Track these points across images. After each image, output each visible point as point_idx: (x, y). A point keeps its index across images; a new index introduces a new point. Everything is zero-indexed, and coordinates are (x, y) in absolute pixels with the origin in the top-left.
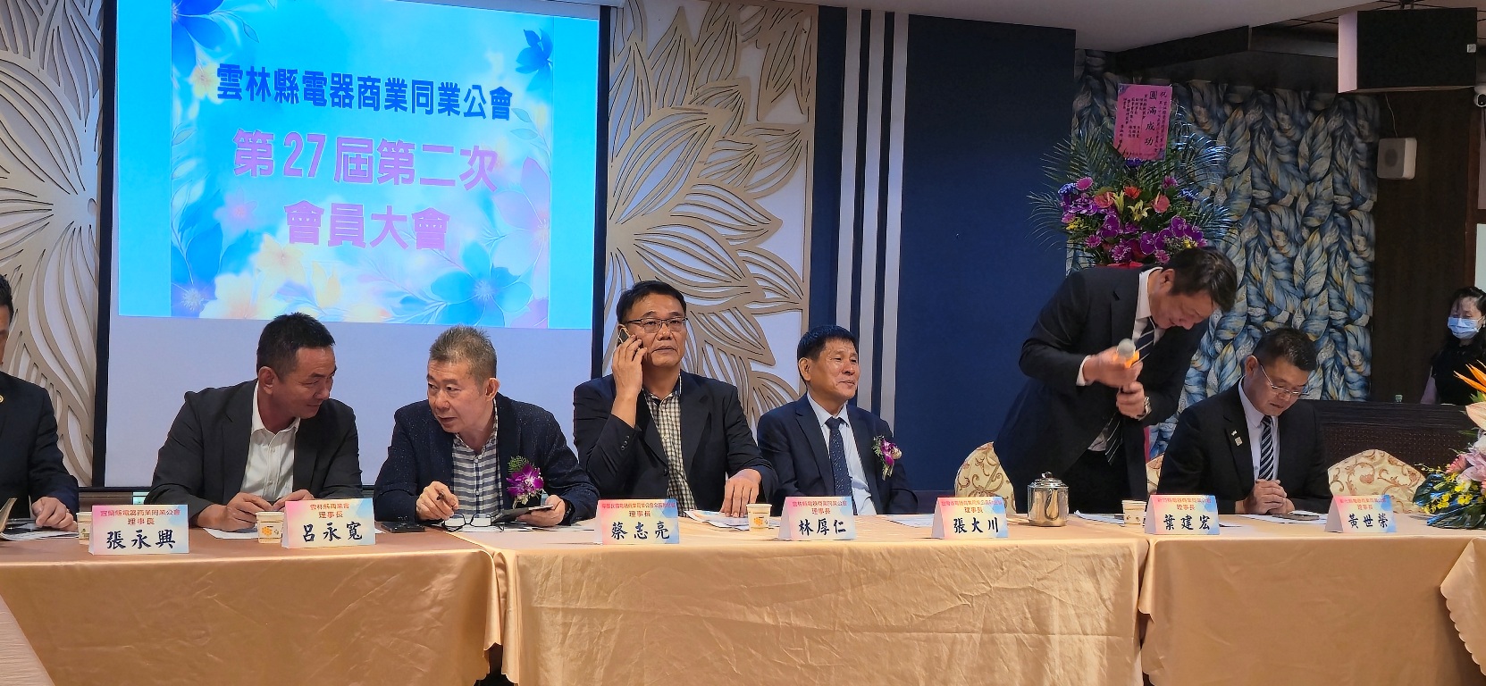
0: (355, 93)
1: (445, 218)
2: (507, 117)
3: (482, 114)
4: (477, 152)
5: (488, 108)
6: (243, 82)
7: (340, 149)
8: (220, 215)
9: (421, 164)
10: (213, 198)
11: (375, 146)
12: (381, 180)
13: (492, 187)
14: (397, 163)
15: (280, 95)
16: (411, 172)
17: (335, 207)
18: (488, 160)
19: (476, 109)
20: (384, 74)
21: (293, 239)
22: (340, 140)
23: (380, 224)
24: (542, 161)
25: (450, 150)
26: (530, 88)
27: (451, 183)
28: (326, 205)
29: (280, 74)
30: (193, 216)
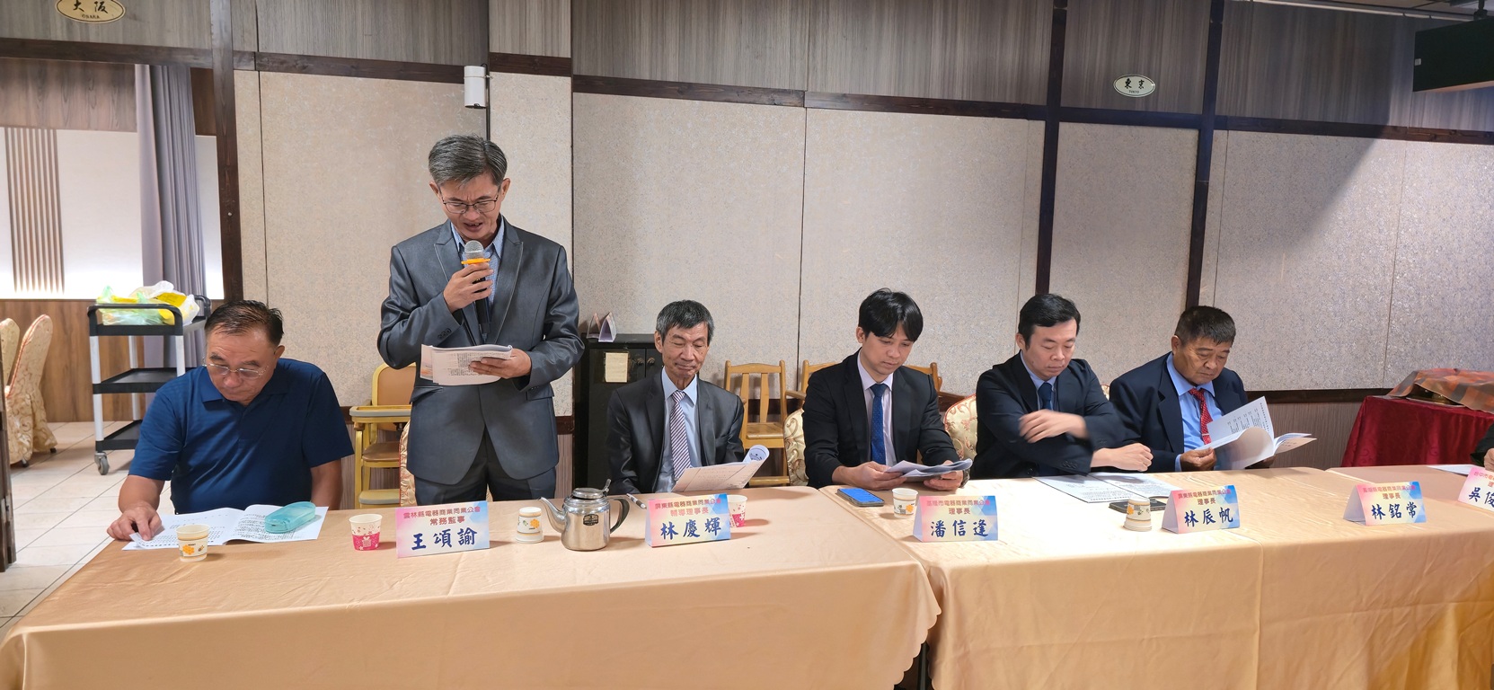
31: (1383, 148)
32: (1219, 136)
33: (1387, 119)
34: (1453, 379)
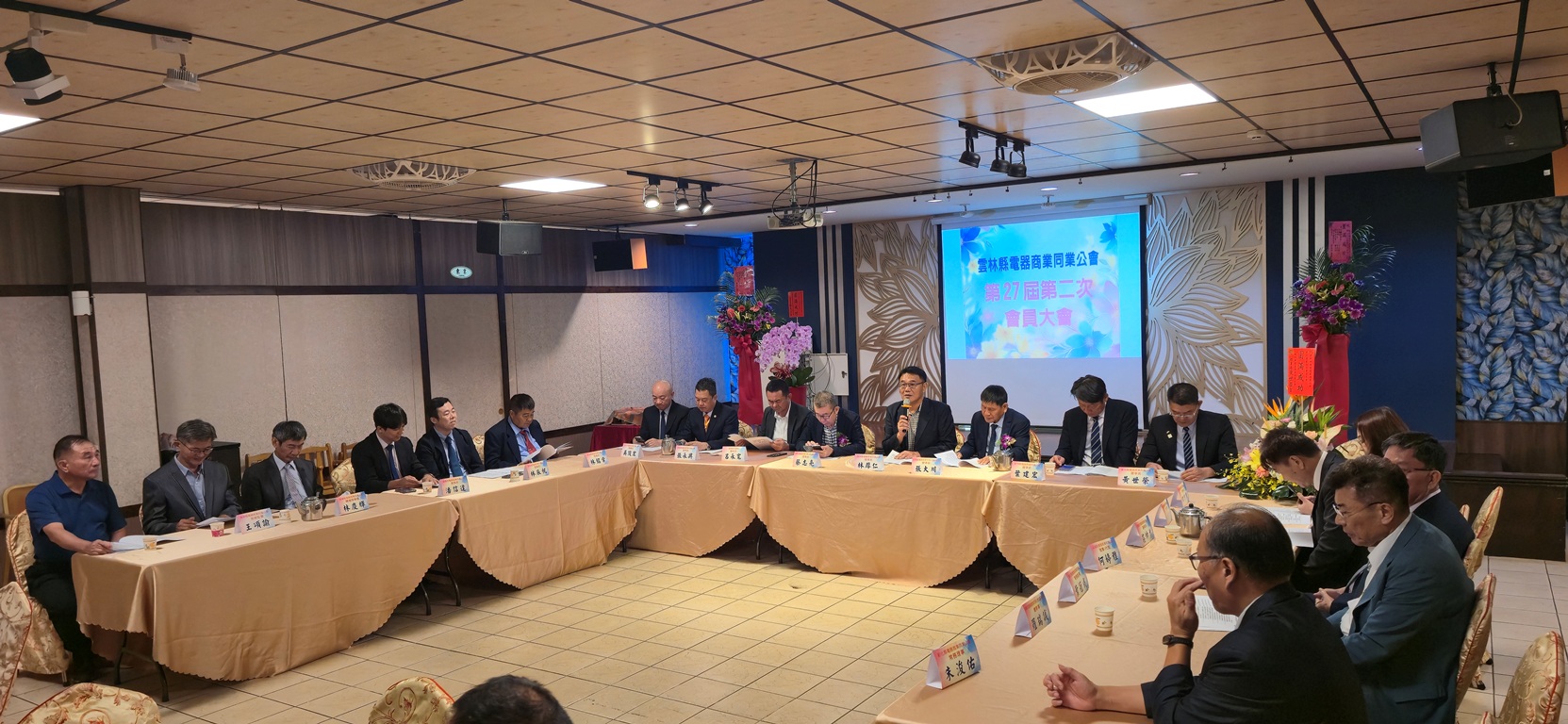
0: (1030, 263)
1: (1071, 311)
2: (1096, 263)
3: (1085, 264)
4: (1084, 281)
5: (1088, 261)
6: (987, 265)
7: (1026, 286)
8: (981, 318)
9: (1059, 291)
10: (978, 312)
11: (1040, 284)
12: (1043, 298)
13: (1091, 296)
14: (1049, 290)
15: (1001, 268)
16: (1055, 293)
17: (1024, 311)
18: (1088, 284)
19: (1082, 262)
20: (1042, 253)
21: (1009, 325)
22: (1025, 283)
23: (1044, 316)
24: (1114, 282)
25: (1071, 281)
26: (1107, 249)
27: (1072, 296)
28: (1021, 310)
29: (1001, 260)
30: (972, 320)
31: (586, 297)
32: (508, 297)
33: (586, 283)
34: (629, 413)
